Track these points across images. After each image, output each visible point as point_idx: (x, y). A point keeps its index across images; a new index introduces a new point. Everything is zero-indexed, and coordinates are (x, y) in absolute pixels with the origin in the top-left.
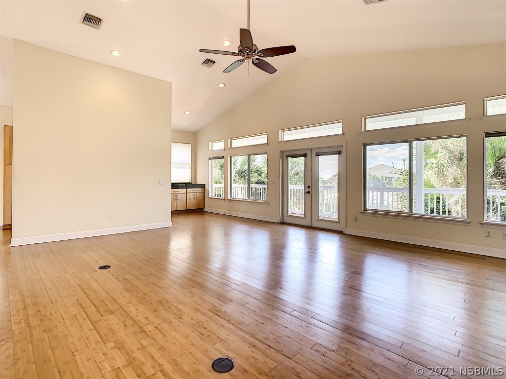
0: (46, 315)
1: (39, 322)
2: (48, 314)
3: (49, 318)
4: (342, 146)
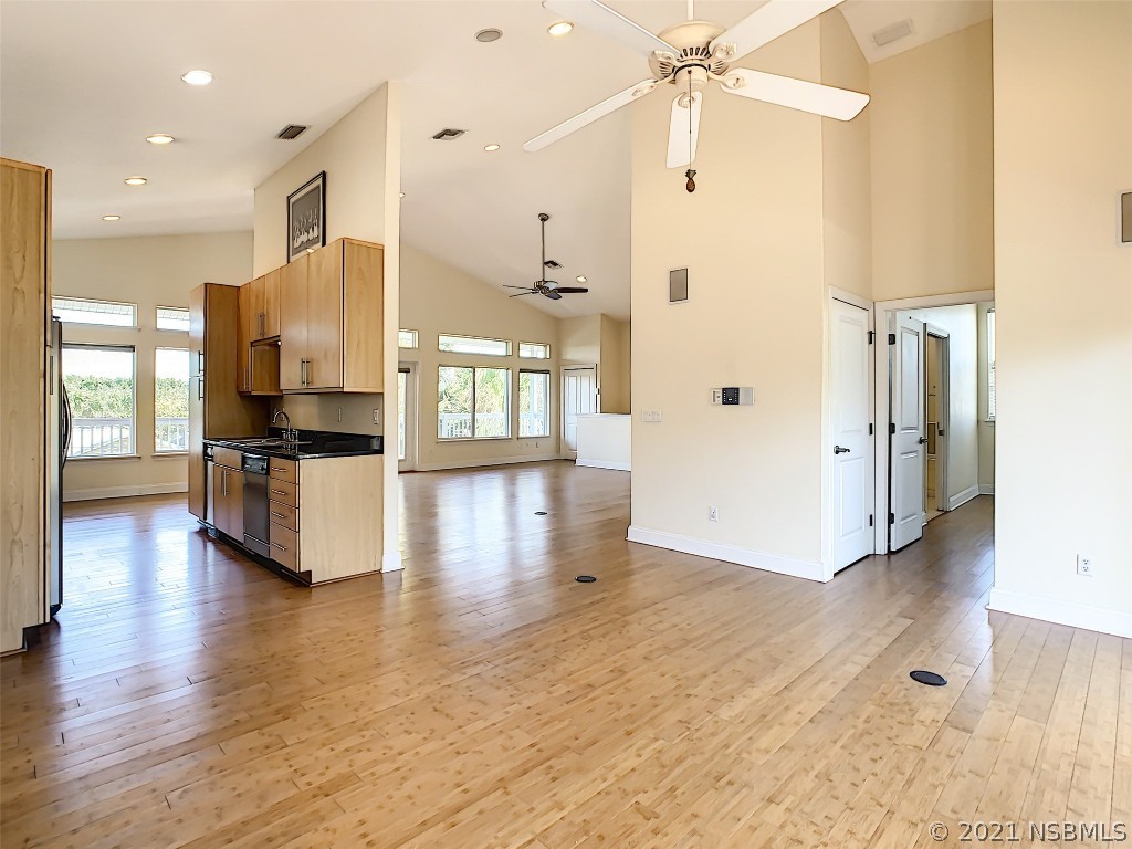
4: (415, 364)
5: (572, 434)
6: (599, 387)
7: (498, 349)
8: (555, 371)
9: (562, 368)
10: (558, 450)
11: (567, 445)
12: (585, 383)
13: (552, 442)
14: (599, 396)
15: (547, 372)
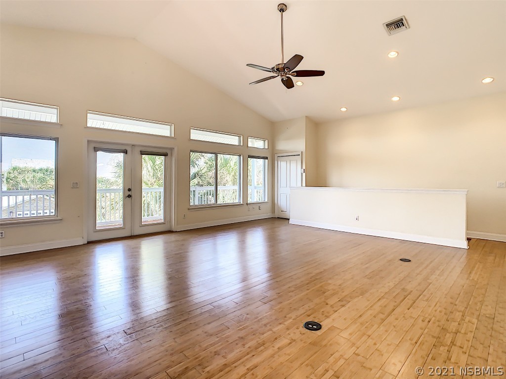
0: (445, 314)
1: (454, 312)
2: (443, 313)
3: (444, 310)
4: (172, 149)
5: (283, 201)
6: (304, 167)
7: (233, 140)
8: (272, 157)
9: (276, 156)
10: (273, 211)
11: (279, 208)
12: (293, 165)
13: (269, 205)
14: (304, 175)
15: (267, 158)
